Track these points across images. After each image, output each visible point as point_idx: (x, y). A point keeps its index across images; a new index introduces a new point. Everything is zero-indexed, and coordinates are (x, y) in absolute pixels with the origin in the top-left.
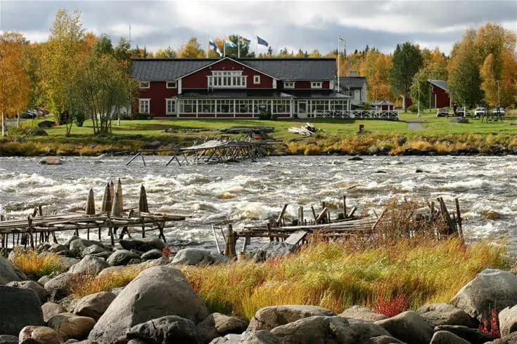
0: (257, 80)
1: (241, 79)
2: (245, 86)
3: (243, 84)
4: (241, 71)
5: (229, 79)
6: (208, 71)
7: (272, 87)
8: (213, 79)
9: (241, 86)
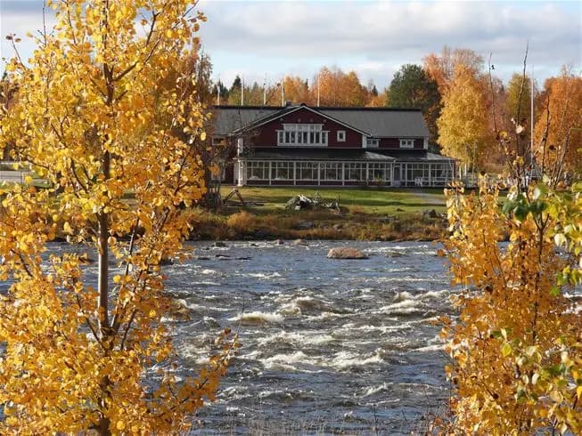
0: (341, 136)
1: (321, 135)
2: (326, 144)
3: (324, 141)
4: (321, 125)
5: (305, 134)
6: (278, 124)
7: (361, 145)
8: (284, 135)
9: (320, 144)
